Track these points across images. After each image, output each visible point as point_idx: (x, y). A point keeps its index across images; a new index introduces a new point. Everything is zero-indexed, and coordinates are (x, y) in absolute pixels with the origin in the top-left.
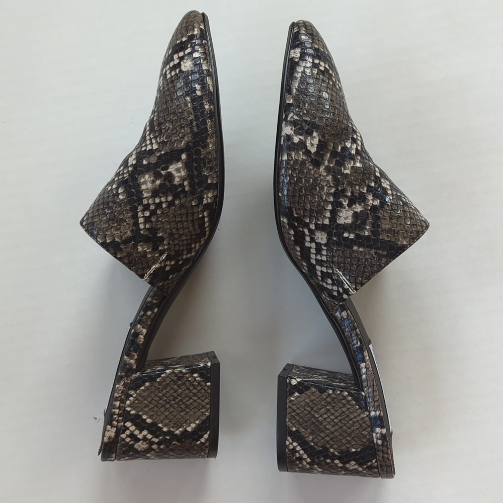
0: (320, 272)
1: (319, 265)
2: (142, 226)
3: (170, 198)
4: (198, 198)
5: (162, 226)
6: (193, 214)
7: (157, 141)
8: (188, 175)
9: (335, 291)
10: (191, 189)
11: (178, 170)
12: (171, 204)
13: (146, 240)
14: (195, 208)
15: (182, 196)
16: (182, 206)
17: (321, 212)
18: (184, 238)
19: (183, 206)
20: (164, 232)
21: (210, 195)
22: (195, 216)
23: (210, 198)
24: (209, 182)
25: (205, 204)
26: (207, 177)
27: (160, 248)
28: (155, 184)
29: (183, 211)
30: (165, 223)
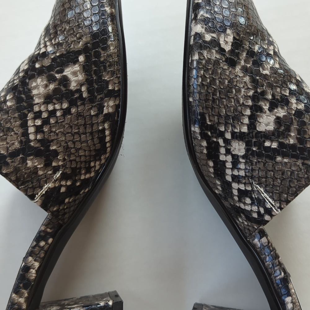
0: (236, 191)
1: (236, 182)
2: (32, 137)
3: (65, 106)
4: (98, 106)
5: (55, 137)
6: (92, 125)
7: (52, 43)
8: (87, 80)
9: (255, 212)
10: (89, 95)
11: (75, 74)
12: (66, 112)
13: (37, 153)
14: (94, 118)
15: (79, 103)
16: (79, 115)
17: (237, 117)
18: (81, 153)
19: (81, 116)
20: (59, 145)
21: (111, 103)
22: (95, 128)
23: (112, 107)
24: (110, 88)
25: (106, 114)
26: (107, 83)
27: (54, 164)
28: (48, 89)
29: (81, 121)
30: (60, 134)
